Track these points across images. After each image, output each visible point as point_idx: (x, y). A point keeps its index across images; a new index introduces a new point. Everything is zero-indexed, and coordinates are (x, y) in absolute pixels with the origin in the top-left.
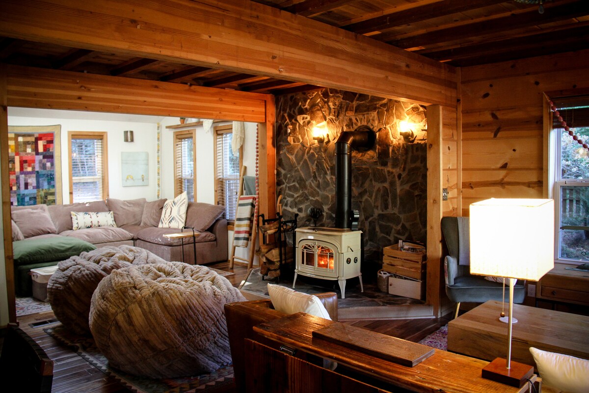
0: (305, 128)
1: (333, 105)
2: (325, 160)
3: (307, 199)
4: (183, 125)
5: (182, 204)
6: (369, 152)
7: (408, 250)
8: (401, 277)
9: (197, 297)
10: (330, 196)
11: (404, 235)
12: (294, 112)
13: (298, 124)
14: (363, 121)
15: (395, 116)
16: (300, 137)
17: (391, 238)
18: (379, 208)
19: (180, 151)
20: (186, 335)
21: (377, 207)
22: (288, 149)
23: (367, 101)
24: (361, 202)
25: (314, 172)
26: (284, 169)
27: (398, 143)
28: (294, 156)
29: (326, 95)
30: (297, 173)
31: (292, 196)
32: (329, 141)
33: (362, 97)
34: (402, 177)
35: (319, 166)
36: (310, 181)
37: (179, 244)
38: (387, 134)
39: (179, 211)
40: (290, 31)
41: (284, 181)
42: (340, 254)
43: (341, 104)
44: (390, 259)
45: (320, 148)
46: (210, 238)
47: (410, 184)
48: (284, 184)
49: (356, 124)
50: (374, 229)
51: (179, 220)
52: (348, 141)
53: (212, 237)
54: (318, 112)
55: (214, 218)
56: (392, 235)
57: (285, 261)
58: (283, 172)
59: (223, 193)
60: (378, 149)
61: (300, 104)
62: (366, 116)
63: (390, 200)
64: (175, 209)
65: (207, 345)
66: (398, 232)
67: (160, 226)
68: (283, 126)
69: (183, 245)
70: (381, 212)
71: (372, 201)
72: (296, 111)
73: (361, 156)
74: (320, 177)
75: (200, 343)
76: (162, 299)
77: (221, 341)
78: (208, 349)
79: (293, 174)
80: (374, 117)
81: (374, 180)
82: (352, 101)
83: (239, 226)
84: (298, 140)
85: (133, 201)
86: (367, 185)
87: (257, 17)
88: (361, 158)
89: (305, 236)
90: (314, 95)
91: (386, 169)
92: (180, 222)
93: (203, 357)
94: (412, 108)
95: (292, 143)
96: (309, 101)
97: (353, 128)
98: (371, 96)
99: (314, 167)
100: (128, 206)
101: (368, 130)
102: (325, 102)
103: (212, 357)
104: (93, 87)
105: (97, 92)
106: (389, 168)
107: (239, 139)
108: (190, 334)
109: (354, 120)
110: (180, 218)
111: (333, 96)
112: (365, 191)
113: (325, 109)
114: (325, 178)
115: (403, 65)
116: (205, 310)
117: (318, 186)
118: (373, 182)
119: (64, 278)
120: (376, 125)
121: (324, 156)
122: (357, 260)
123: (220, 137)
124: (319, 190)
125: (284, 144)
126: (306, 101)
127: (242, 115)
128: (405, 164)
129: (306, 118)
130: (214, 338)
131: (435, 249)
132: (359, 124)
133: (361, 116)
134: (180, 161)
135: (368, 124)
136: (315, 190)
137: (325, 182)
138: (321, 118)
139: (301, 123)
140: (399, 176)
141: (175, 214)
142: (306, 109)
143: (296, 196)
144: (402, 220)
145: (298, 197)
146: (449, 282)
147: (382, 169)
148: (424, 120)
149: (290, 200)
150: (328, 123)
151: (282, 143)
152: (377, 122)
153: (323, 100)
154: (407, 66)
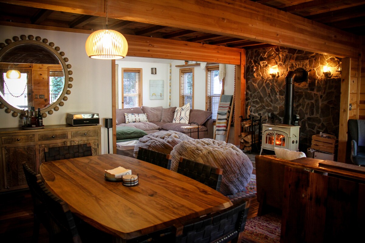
0: (264, 69)
1: (282, 56)
2: (276, 87)
3: (264, 109)
4: (187, 65)
5: (187, 110)
6: (303, 83)
7: (326, 137)
8: (321, 152)
9: (230, 155)
10: (278, 107)
11: (323, 129)
12: (257, 59)
13: (260, 66)
14: (300, 65)
15: (319, 63)
16: (261, 74)
17: (315, 131)
18: (308, 114)
19: (183, 80)
20: (225, 173)
21: (307, 114)
22: (253, 80)
23: (303, 54)
24: (297, 110)
25: (269, 94)
26: (250, 92)
27: (321, 78)
28: (257, 84)
29: (277, 50)
30: (259, 94)
31: (255, 107)
32: (279, 76)
33: (300, 51)
34: (323, 97)
35: (273, 90)
36: (266, 98)
37: (188, 132)
38: (315, 73)
39: (185, 114)
40: (283, 21)
41: (250, 98)
42: (289, 138)
43: (287, 56)
44: (316, 142)
45: (273, 80)
46: (204, 129)
47: (327, 101)
48: (250, 99)
49: (295, 67)
50: (305, 125)
51: (185, 119)
52: (292, 76)
53: (206, 129)
54: (273, 60)
55: (207, 118)
56: (315, 129)
57: (254, 142)
58: (250, 93)
59: (210, 104)
60: (309, 81)
61: (261, 55)
62: (302, 62)
63: (315, 109)
64: (183, 113)
65: (234, 179)
66: (319, 128)
67: (174, 122)
68: (250, 67)
69: (191, 133)
70: (309, 116)
71: (304, 110)
72: (259, 59)
73: (298, 85)
74: (273, 96)
75: (232, 178)
76: (213, 155)
77: (240, 178)
78: (234, 181)
79: (256, 94)
80: (307, 63)
81: (306, 99)
82: (294, 54)
83: (219, 123)
84: (260, 75)
85: (156, 108)
86: (301, 101)
87: (271, 15)
88: (298, 86)
89: (267, 128)
90: (270, 50)
91: (313, 93)
92: (186, 120)
93: (232, 185)
94: (331, 58)
95: (256, 77)
96: (267, 53)
97: (293, 69)
98: (306, 52)
99: (269, 90)
100: (153, 111)
101: (302, 70)
102: (277, 54)
103: (235, 186)
104: (155, 45)
105: (157, 48)
106: (315, 92)
107: (223, 74)
108: (227, 173)
109: (294, 64)
110: (186, 118)
111: (281, 51)
112: (300, 105)
113: (277, 58)
114: (275, 96)
115: (333, 36)
116: (234, 161)
117: (271, 101)
118: (305, 99)
119: (146, 146)
120: (308, 68)
121: (275, 84)
122: (297, 142)
123: (210, 72)
124: (272, 104)
125: (251, 77)
126: (265, 53)
127: (228, 60)
128: (325, 90)
129: (265, 63)
130: (238, 176)
131: (343, 136)
132: (297, 67)
133: (299, 63)
134: (183, 86)
135: (303, 67)
136: (269, 103)
137: (275, 99)
138: (274, 63)
139: (262, 65)
140: (321, 97)
141: (183, 115)
142: (265, 58)
143: (257, 106)
144: (322, 121)
145: (258, 107)
146: (354, 154)
147: (311, 93)
148: (338, 65)
149: (253, 109)
150: (278, 66)
151: (249, 77)
152: (308, 66)
153: (276, 53)
154: (335, 37)
